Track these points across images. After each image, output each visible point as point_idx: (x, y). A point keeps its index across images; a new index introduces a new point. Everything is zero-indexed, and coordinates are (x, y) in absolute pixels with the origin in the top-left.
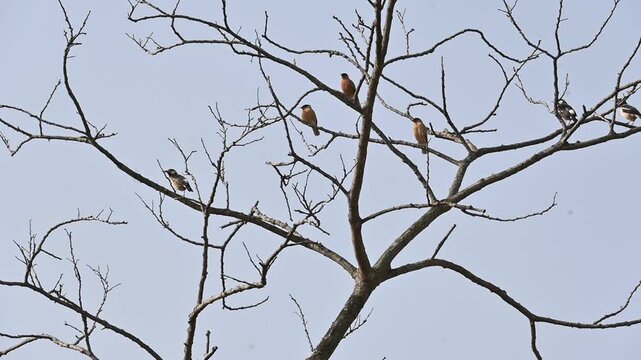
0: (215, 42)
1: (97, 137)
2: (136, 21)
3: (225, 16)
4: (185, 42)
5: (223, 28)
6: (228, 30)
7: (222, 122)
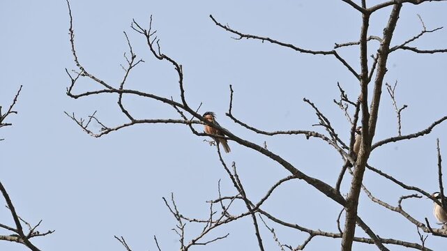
0: (170, 121)
1: (30, 236)
2: (76, 97)
3: (183, 91)
4: (134, 122)
5: (180, 105)
6: (186, 107)
7: (178, 217)
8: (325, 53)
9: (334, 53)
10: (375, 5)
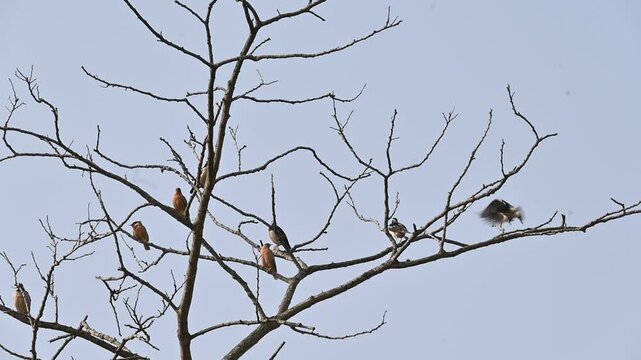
0: (46, 155)
3: (57, 130)
4: (16, 155)
5: (55, 142)
6: (60, 144)
7: (52, 236)
8: (178, 101)
9: (186, 100)
10: (221, 61)
